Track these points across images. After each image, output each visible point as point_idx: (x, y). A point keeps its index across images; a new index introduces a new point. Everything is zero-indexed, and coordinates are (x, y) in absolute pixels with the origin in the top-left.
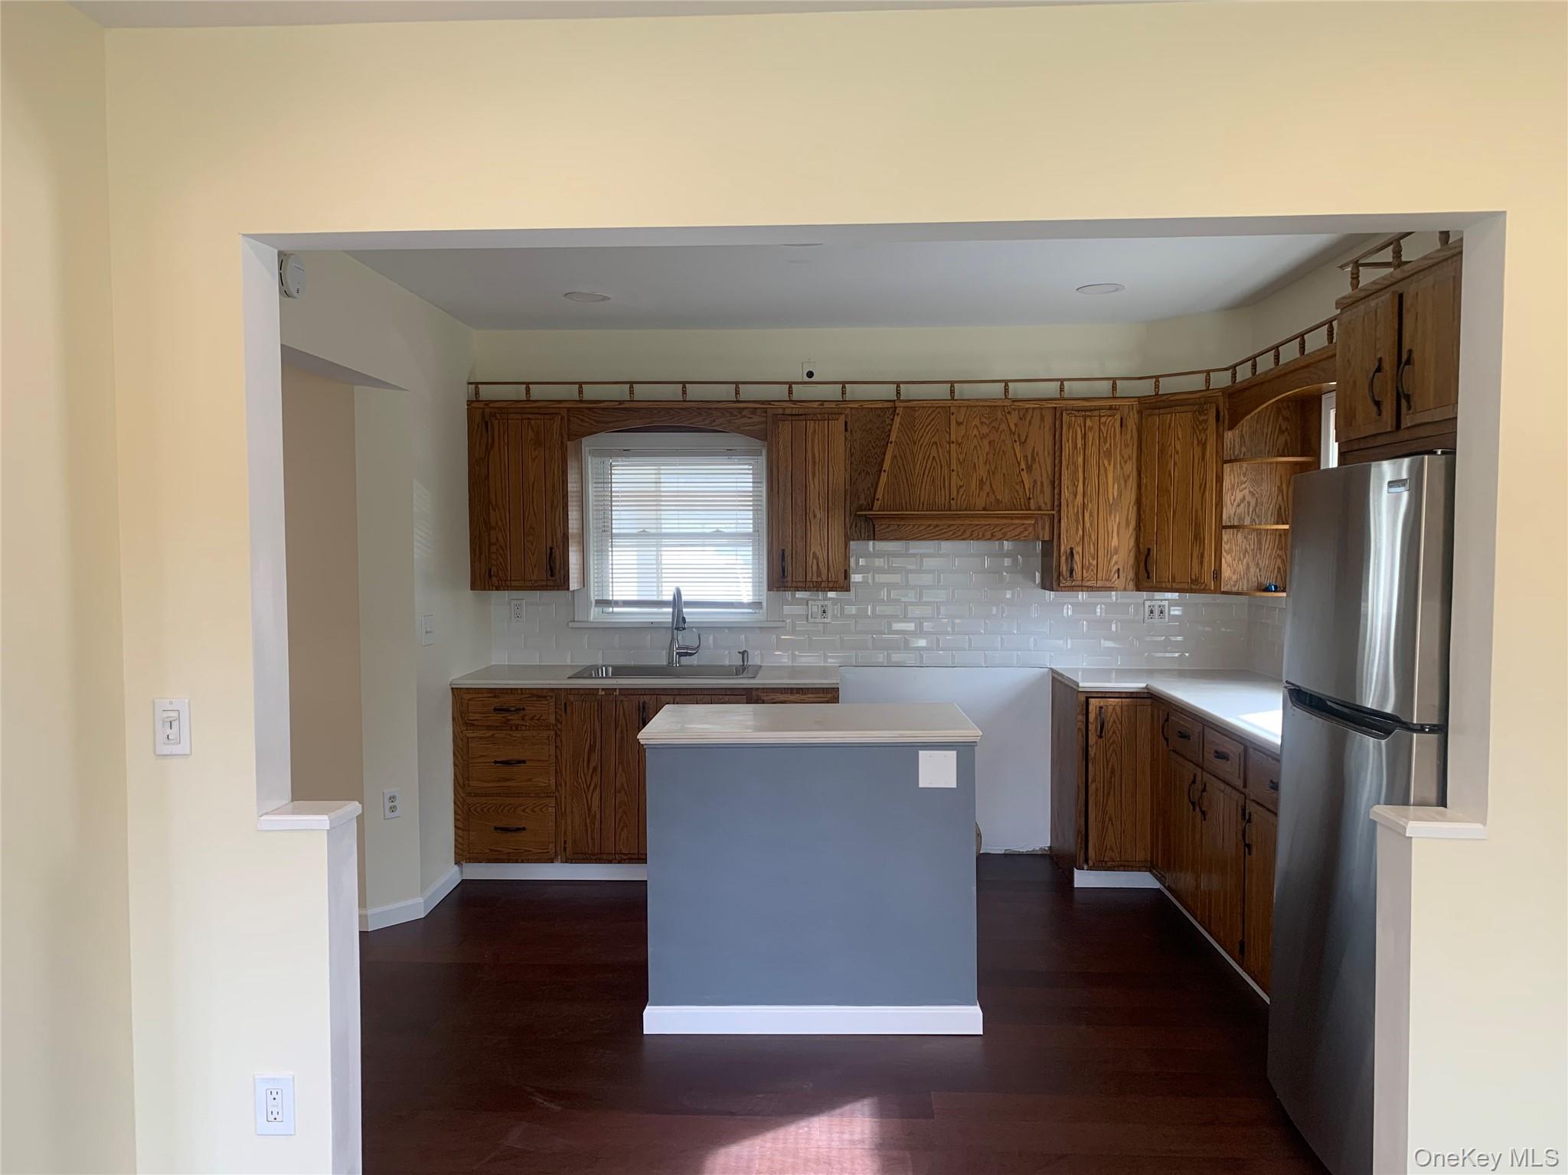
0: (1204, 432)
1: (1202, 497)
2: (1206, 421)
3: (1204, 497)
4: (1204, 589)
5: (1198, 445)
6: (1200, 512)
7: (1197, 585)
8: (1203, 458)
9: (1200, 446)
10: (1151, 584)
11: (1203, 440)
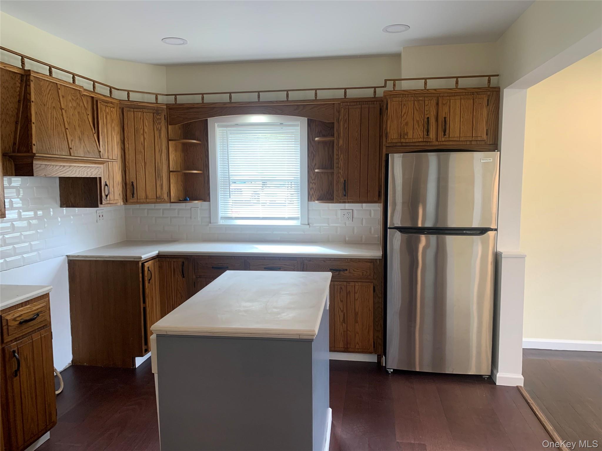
0: (160, 125)
1: (161, 157)
2: (160, 119)
3: (161, 156)
4: (163, 201)
5: (157, 130)
6: (160, 164)
7: (160, 199)
8: (160, 137)
9: (158, 131)
10: (134, 201)
11: (160, 128)
